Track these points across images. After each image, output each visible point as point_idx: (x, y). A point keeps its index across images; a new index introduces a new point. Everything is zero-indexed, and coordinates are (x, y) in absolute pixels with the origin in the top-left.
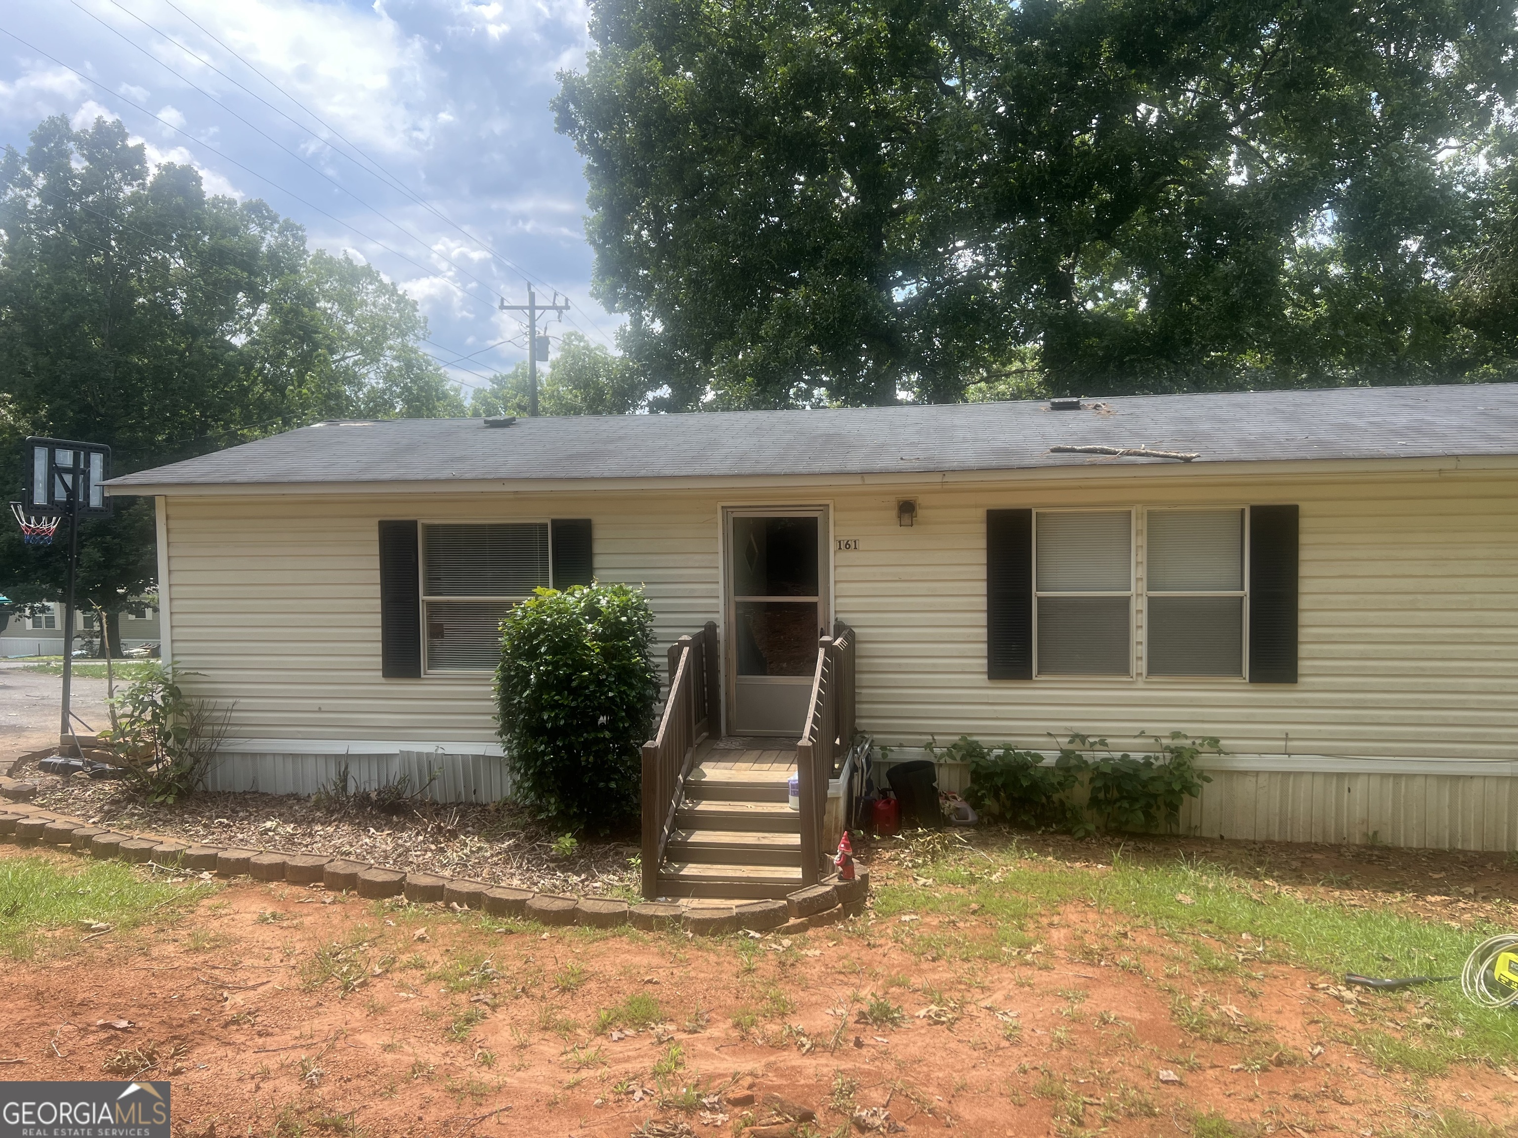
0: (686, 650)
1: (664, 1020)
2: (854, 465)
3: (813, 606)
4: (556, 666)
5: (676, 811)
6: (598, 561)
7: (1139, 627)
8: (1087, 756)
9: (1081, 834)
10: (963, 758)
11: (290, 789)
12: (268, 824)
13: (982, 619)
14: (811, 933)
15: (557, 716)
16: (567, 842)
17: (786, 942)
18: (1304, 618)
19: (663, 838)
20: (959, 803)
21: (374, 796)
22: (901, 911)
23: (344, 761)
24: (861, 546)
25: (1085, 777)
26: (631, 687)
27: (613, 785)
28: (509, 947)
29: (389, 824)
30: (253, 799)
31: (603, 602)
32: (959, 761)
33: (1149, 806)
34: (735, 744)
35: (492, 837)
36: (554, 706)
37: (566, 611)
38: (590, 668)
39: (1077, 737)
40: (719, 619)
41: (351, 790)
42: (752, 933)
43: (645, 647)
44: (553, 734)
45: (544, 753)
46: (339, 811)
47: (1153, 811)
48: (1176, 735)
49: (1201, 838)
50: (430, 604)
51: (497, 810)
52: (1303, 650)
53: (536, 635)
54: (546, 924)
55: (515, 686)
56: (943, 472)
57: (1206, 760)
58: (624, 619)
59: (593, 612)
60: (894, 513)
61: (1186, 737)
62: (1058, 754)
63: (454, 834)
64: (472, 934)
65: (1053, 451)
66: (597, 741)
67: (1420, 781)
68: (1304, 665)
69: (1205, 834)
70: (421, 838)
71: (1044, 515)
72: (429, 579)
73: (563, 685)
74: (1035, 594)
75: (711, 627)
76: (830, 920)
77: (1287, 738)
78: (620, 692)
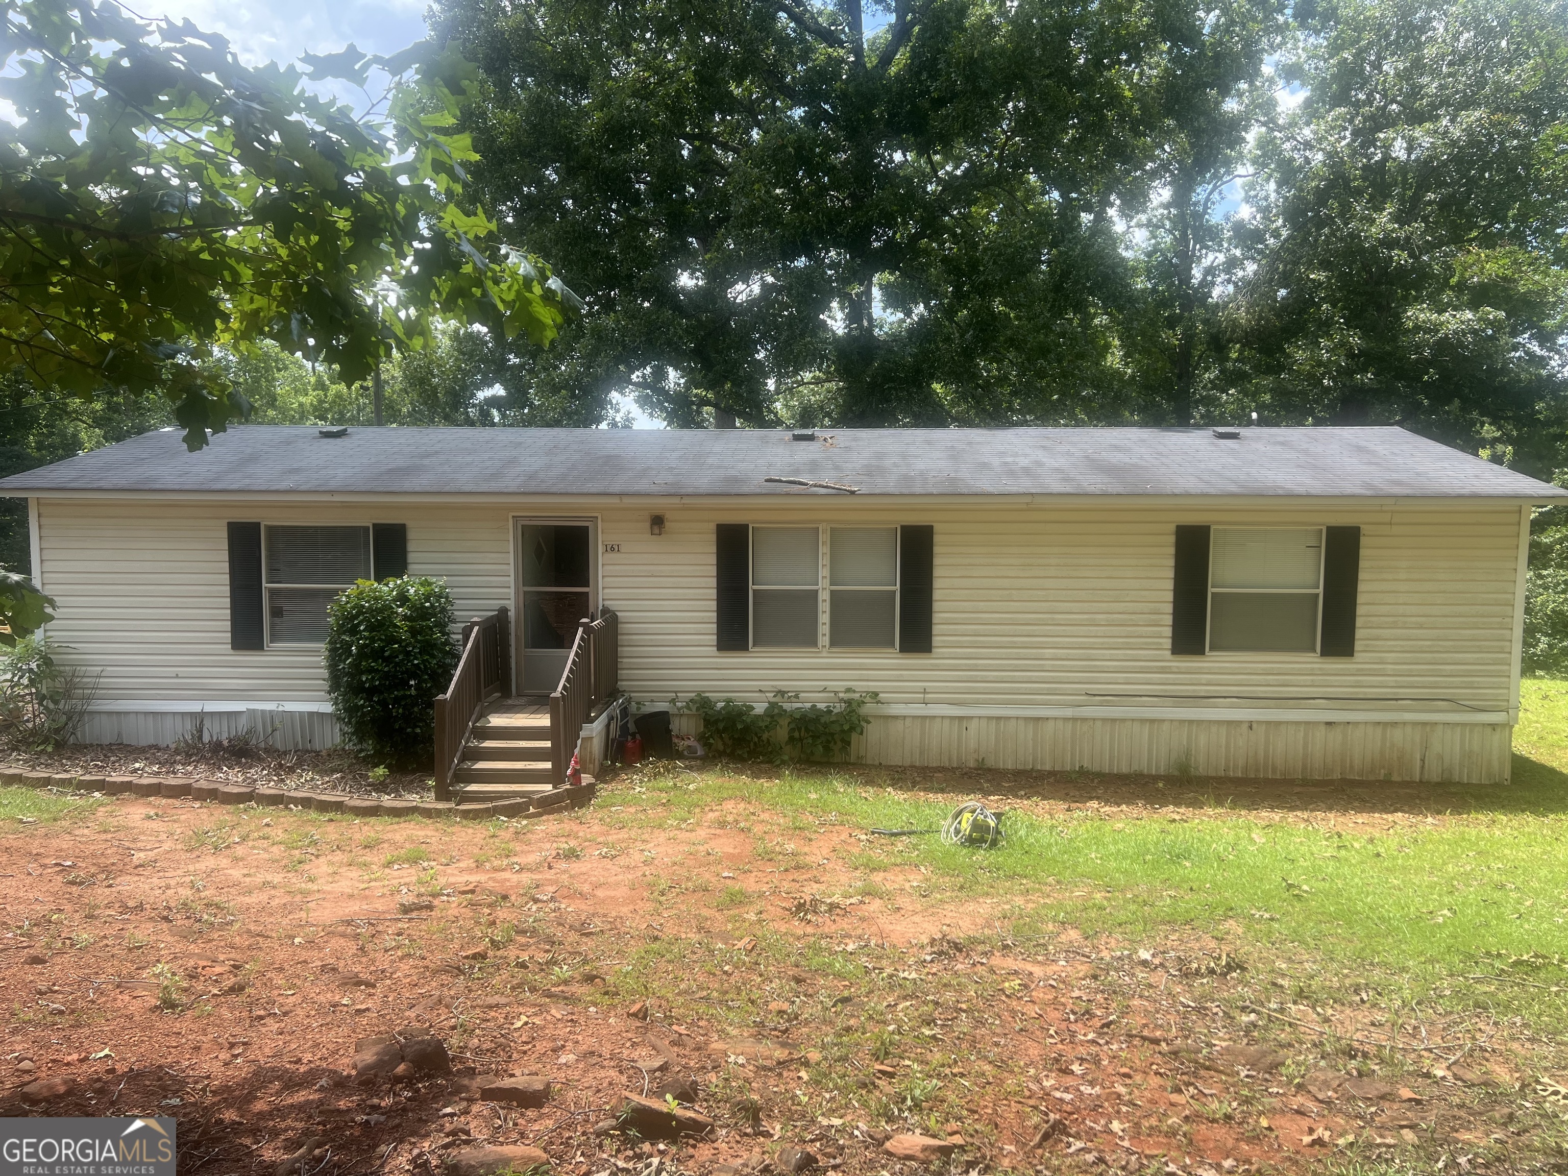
0: (476, 629)
1: (429, 860)
2: (616, 488)
3: (586, 594)
4: (373, 640)
5: (465, 747)
6: (411, 557)
7: (824, 612)
8: (787, 706)
9: (778, 762)
10: (698, 709)
11: (152, 741)
12: (137, 765)
13: (713, 605)
14: (544, 818)
15: (373, 678)
16: (381, 771)
17: (524, 822)
18: (936, 606)
19: (453, 766)
20: (692, 742)
21: (226, 743)
22: (613, 805)
23: (200, 718)
24: (622, 549)
25: (784, 722)
26: (433, 656)
27: (418, 730)
28: (331, 828)
29: (239, 763)
30: (119, 750)
31: (412, 591)
32: (694, 711)
33: (828, 742)
34: (523, 701)
35: (323, 773)
36: (370, 670)
37: (381, 598)
38: (399, 641)
39: (781, 693)
40: (511, 604)
41: (206, 738)
42: (502, 818)
43: (446, 625)
44: (370, 692)
45: (363, 706)
46: (196, 755)
47: (832, 745)
48: (849, 690)
49: (866, 765)
50: (272, 592)
51: (329, 755)
52: (936, 629)
53: (356, 617)
54: (357, 815)
55: (340, 656)
56: (682, 496)
57: (869, 708)
58: (427, 604)
59: (403, 598)
60: (647, 525)
61: (854, 692)
62: (766, 705)
63: (291, 770)
64: (304, 822)
65: (767, 481)
66: (405, 697)
67: (1014, 722)
68: (936, 640)
69: (869, 762)
70: (265, 772)
71: (758, 529)
72: (272, 570)
73: (377, 655)
74: (752, 587)
75: (504, 611)
76: (560, 810)
77: (925, 692)
78: (423, 661)
